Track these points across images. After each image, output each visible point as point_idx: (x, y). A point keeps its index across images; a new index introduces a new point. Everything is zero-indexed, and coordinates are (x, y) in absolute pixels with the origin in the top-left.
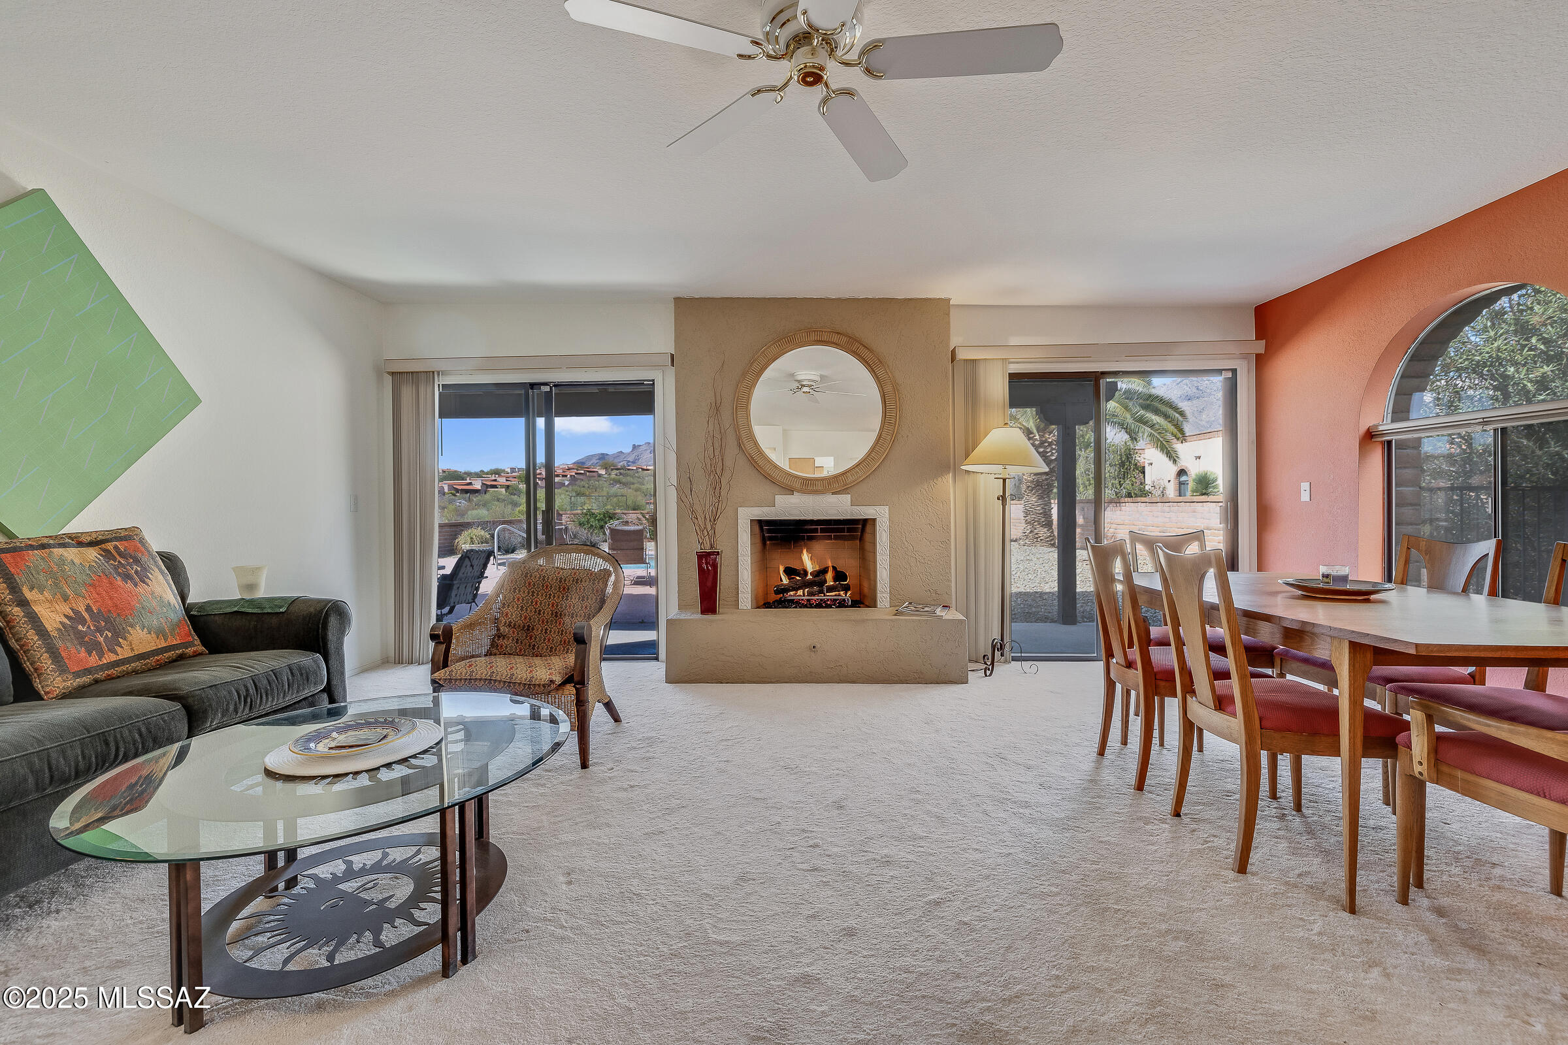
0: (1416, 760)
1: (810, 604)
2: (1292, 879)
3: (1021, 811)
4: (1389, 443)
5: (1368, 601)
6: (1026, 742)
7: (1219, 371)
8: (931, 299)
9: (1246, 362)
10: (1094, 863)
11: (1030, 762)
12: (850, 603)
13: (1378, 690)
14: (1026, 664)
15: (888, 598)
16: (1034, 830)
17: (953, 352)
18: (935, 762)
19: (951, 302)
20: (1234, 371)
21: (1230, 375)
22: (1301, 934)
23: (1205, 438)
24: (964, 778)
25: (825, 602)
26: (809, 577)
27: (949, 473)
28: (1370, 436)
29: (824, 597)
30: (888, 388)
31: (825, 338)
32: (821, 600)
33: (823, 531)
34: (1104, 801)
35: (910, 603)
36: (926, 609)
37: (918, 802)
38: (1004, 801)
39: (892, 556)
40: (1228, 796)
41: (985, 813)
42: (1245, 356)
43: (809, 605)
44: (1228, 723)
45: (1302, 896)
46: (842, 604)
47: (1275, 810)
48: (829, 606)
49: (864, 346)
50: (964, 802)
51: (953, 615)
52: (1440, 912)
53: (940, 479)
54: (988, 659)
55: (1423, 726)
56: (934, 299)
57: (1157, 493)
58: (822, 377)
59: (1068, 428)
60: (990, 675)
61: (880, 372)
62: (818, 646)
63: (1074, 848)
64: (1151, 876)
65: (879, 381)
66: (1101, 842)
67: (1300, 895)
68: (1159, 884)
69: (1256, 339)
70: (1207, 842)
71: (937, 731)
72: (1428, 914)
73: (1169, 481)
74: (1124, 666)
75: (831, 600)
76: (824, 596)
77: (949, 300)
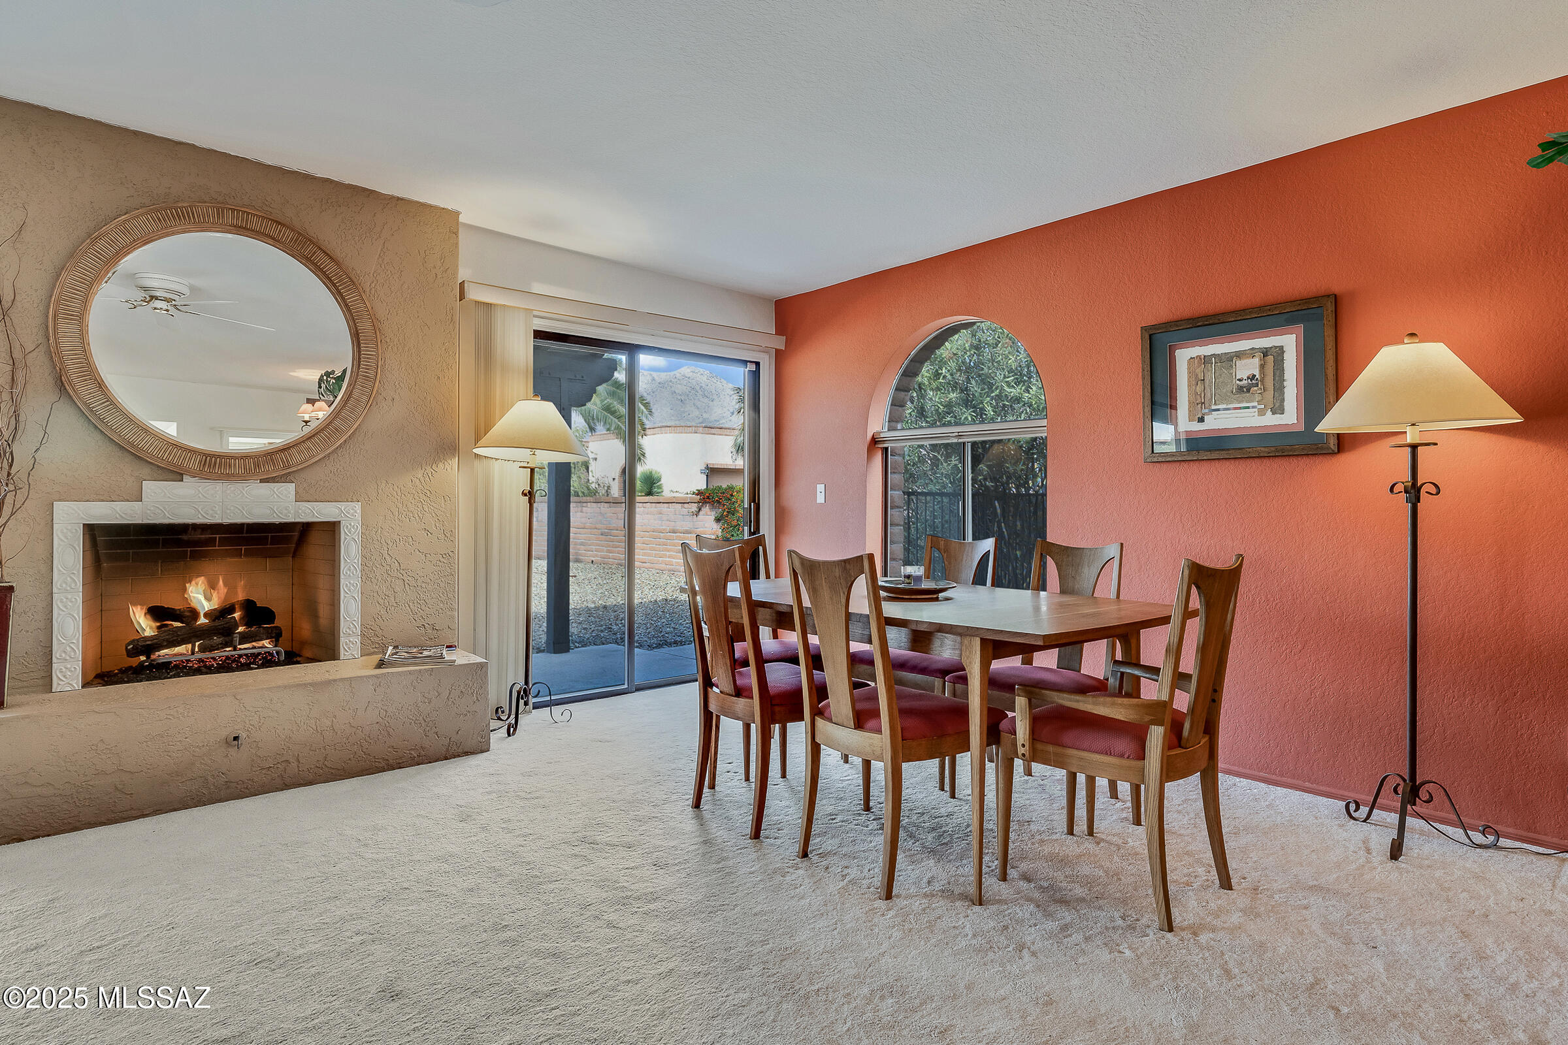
0: (1019, 744)
1: (205, 666)
2: (926, 889)
3: (652, 906)
4: (886, 449)
5: (937, 599)
6: (608, 813)
7: (745, 362)
8: (431, 206)
9: (768, 357)
10: (764, 942)
11: (629, 839)
12: (283, 658)
13: (936, 683)
14: (557, 710)
15: (359, 643)
16: (679, 927)
17: (462, 284)
18: (507, 876)
19: (462, 219)
20: (757, 364)
21: (753, 368)
22: (964, 943)
23: (722, 433)
24: (557, 885)
25: (234, 661)
26: (202, 620)
27: (455, 456)
28: (875, 441)
29: (233, 653)
30: (365, 326)
31: (255, 224)
32: (227, 658)
33: (223, 542)
34: (731, 863)
35: (396, 647)
36: (426, 653)
37: (513, 942)
38: (626, 901)
39: (366, 578)
40: (833, 819)
41: (610, 925)
42: (766, 350)
43: (203, 669)
44: (871, 741)
45: (942, 903)
46: (268, 661)
47: (875, 822)
48: (246, 667)
49: (324, 252)
50: (577, 920)
51: (461, 657)
52: (1026, 878)
53: (441, 465)
54: (503, 712)
55: (1026, 710)
56: (436, 208)
57: (602, 491)
58: (193, 289)
59: (563, 409)
60: (514, 734)
61: (351, 298)
62: (243, 735)
63: (733, 934)
64: (823, 936)
65: (349, 310)
66: (755, 914)
67: (940, 903)
68: (835, 942)
69: (776, 334)
70: (844, 876)
71: (484, 828)
72: (1021, 883)
73: (614, 479)
74: (732, 696)
75: (246, 655)
76: (235, 649)
77: (457, 214)
